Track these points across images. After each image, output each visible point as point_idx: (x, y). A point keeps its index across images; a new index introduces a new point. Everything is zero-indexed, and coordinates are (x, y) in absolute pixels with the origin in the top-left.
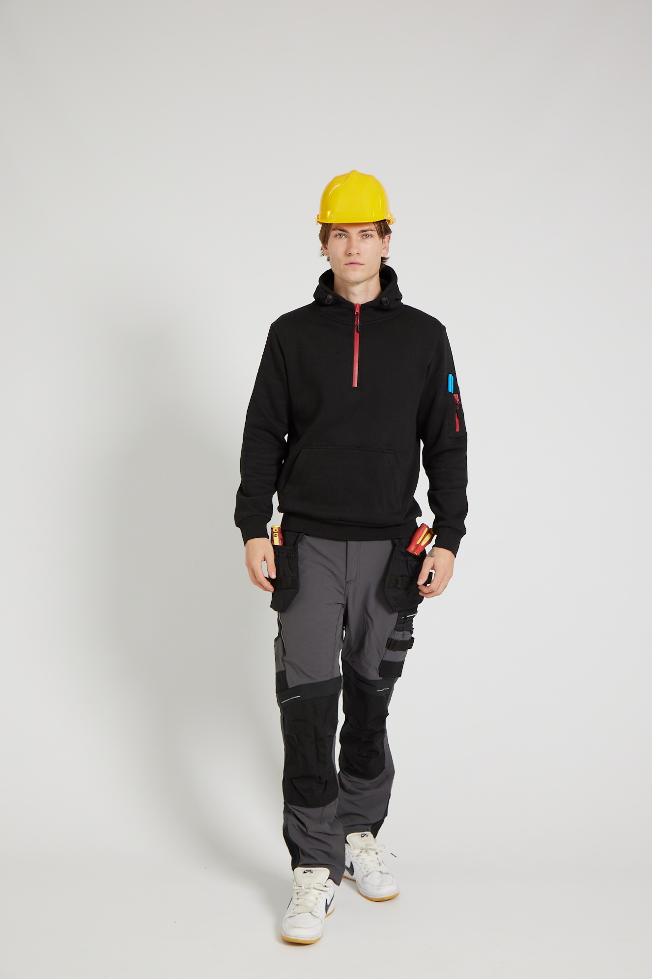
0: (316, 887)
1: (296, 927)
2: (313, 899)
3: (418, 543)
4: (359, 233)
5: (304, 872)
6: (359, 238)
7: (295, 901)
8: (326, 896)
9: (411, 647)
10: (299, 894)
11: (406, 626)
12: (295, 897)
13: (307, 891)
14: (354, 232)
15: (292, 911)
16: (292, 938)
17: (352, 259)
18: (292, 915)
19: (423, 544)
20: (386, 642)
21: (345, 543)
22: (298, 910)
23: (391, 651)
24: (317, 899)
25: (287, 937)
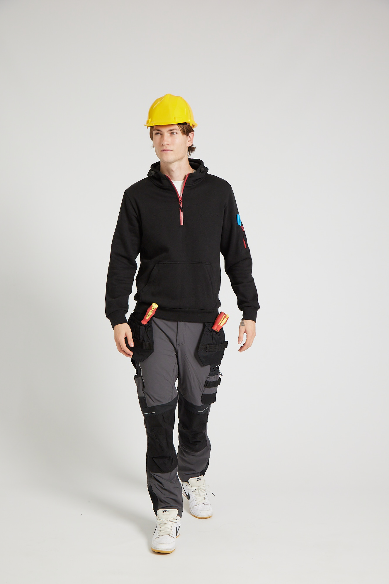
0: (171, 520)
1: (162, 544)
2: (170, 527)
3: (219, 324)
4: (168, 131)
5: (163, 512)
6: (169, 135)
7: (158, 528)
8: (176, 526)
9: (219, 384)
10: (161, 525)
11: (215, 372)
12: (158, 526)
13: (166, 522)
14: (165, 131)
15: (158, 535)
16: (159, 550)
17: (164, 148)
18: (159, 537)
19: (221, 325)
20: (204, 383)
21: (176, 323)
22: (161, 533)
23: (208, 388)
24: (172, 527)
25: (156, 549)
